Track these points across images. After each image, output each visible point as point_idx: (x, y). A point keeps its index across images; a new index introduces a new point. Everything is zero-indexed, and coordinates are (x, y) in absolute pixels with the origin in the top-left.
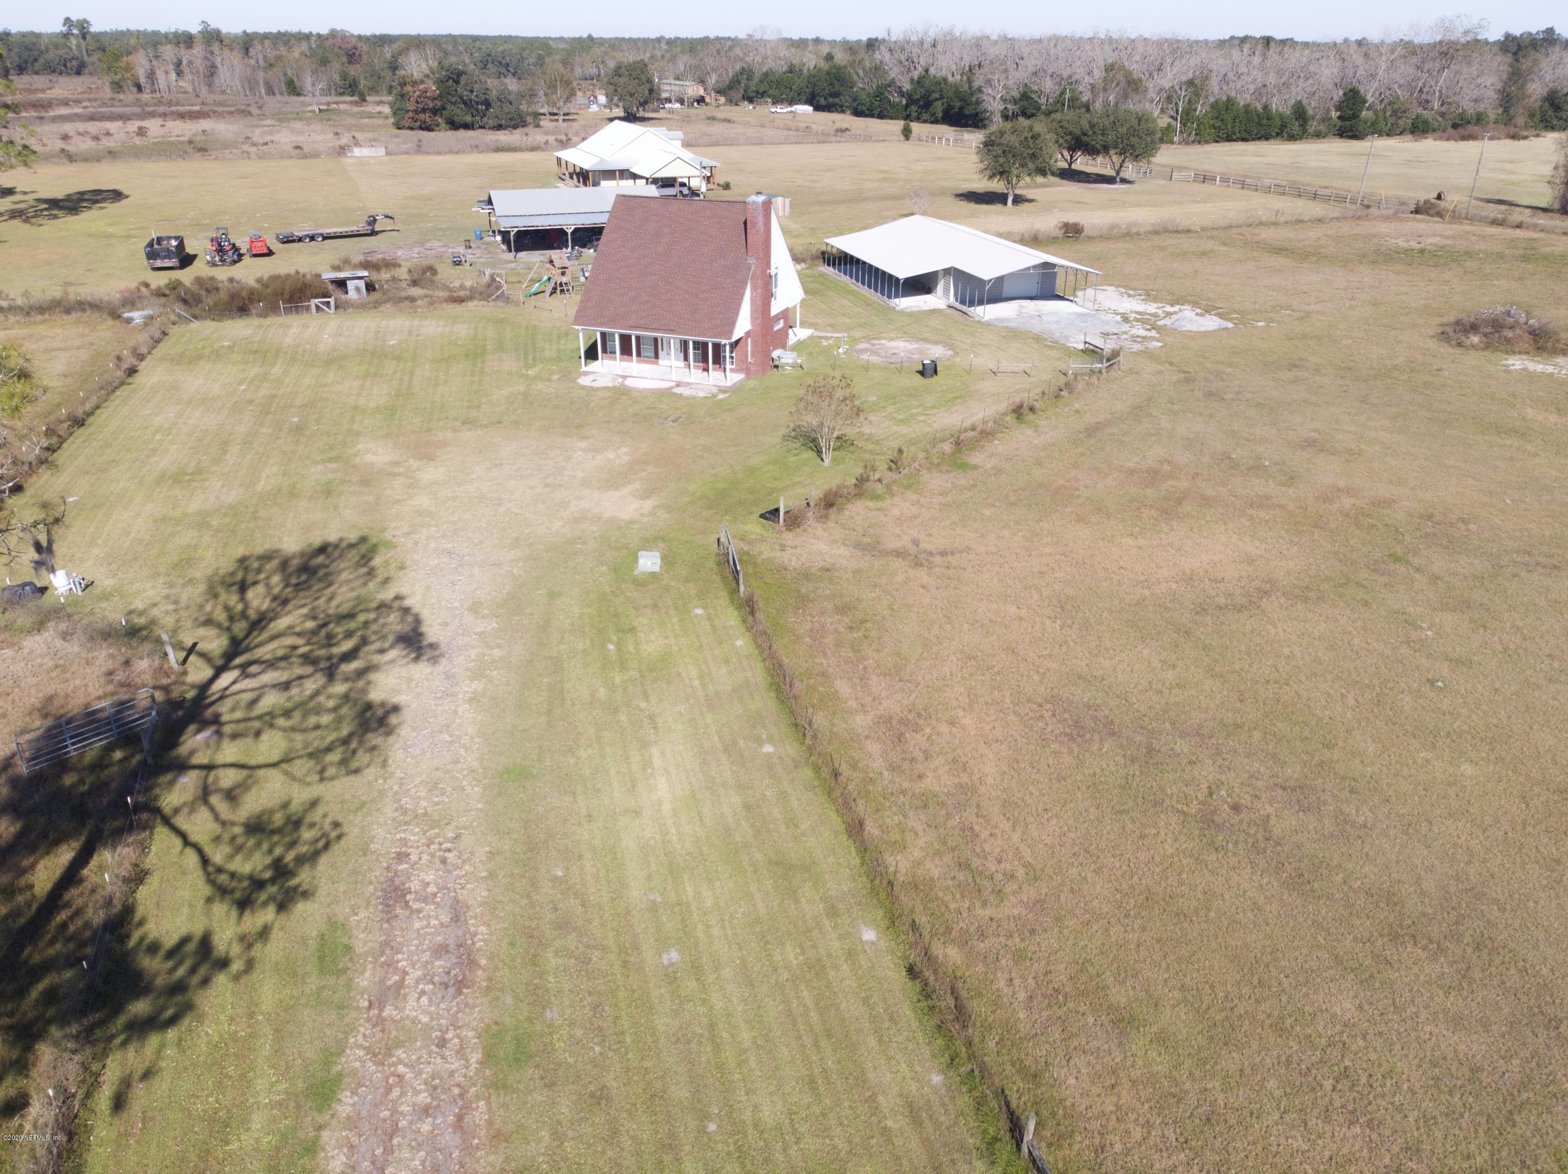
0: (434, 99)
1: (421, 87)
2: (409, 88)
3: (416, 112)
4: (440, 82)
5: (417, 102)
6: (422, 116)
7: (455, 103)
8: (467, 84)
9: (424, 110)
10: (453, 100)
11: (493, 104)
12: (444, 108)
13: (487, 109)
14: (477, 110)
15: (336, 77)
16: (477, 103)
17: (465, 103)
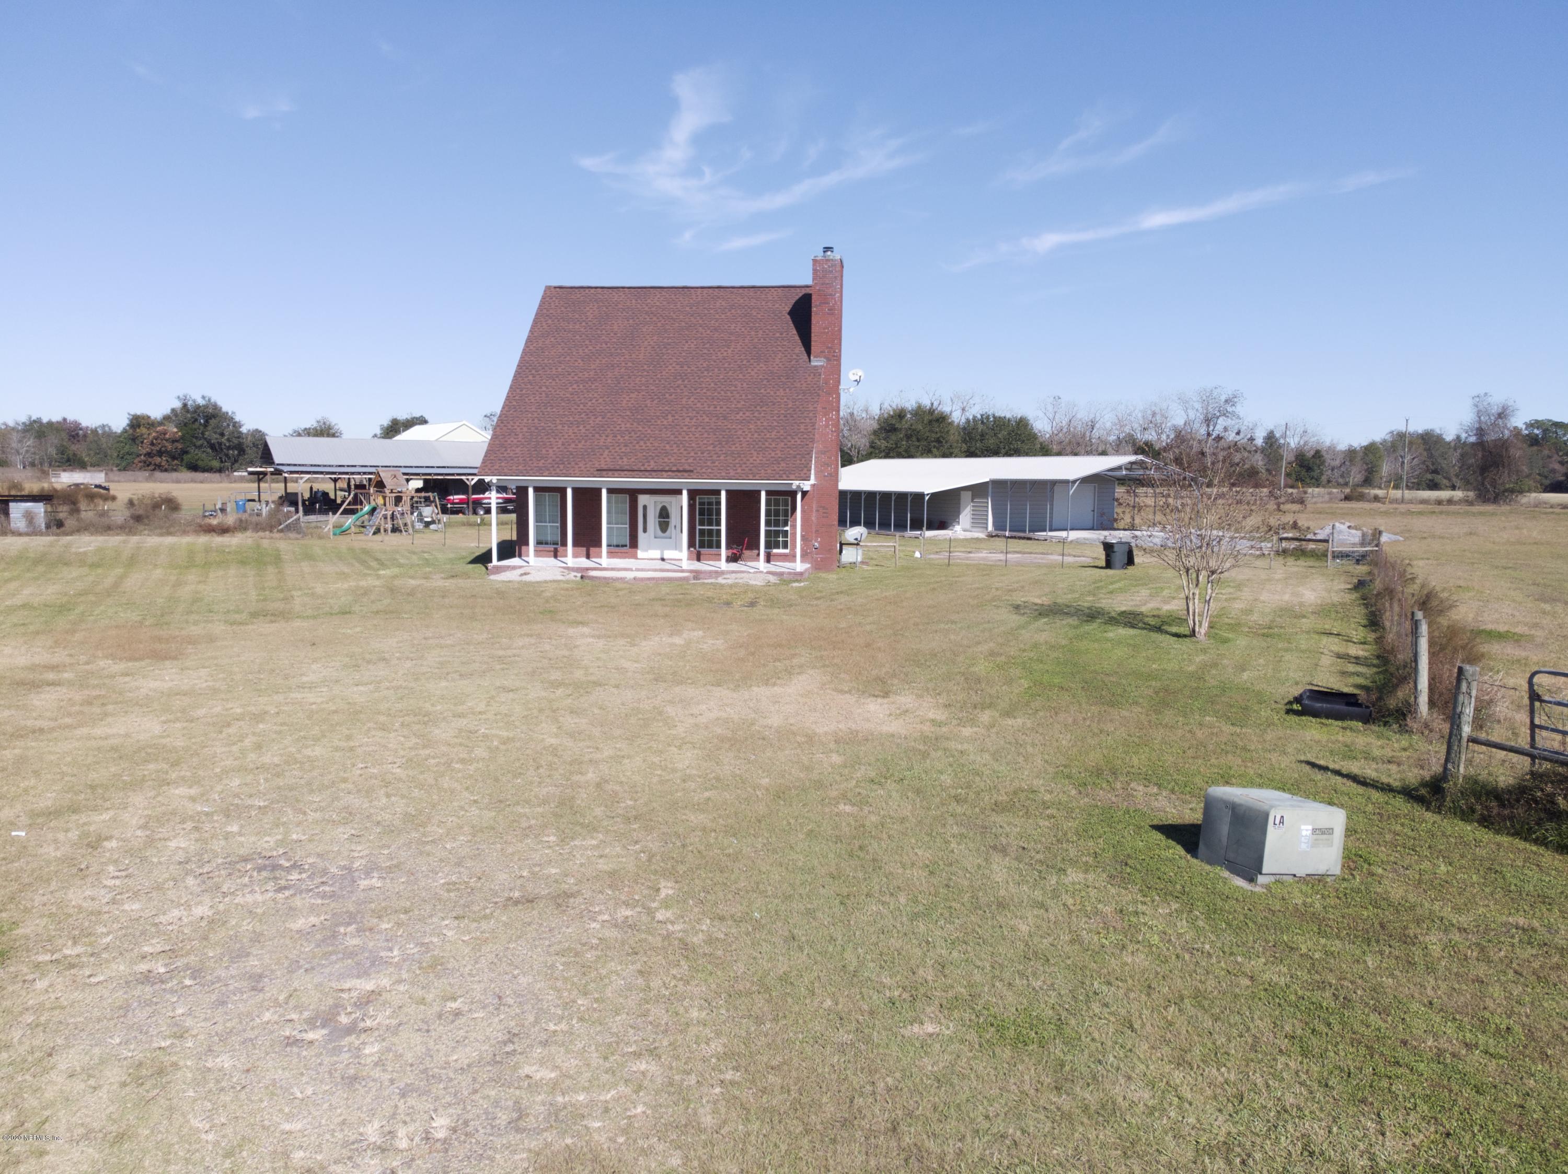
0: (174, 441)
1: (159, 429)
2: (144, 430)
3: (149, 454)
4: (183, 425)
5: (152, 444)
6: (158, 460)
7: (201, 446)
8: (218, 427)
9: (160, 453)
10: (199, 443)
11: (248, 451)
12: (185, 452)
13: (239, 455)
14: (227, 455)
15: (52, 451)
16: (229, 448)
17: (212, 447)
